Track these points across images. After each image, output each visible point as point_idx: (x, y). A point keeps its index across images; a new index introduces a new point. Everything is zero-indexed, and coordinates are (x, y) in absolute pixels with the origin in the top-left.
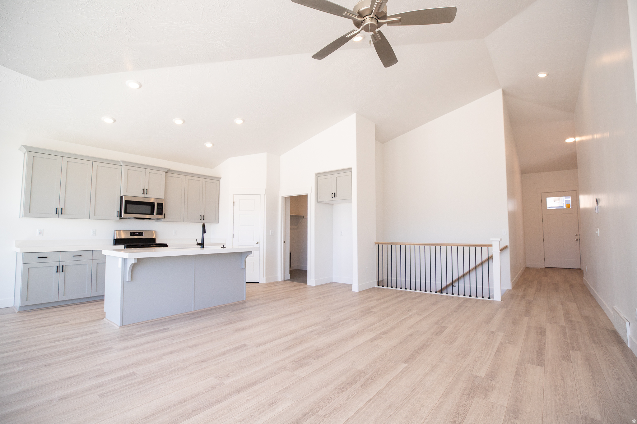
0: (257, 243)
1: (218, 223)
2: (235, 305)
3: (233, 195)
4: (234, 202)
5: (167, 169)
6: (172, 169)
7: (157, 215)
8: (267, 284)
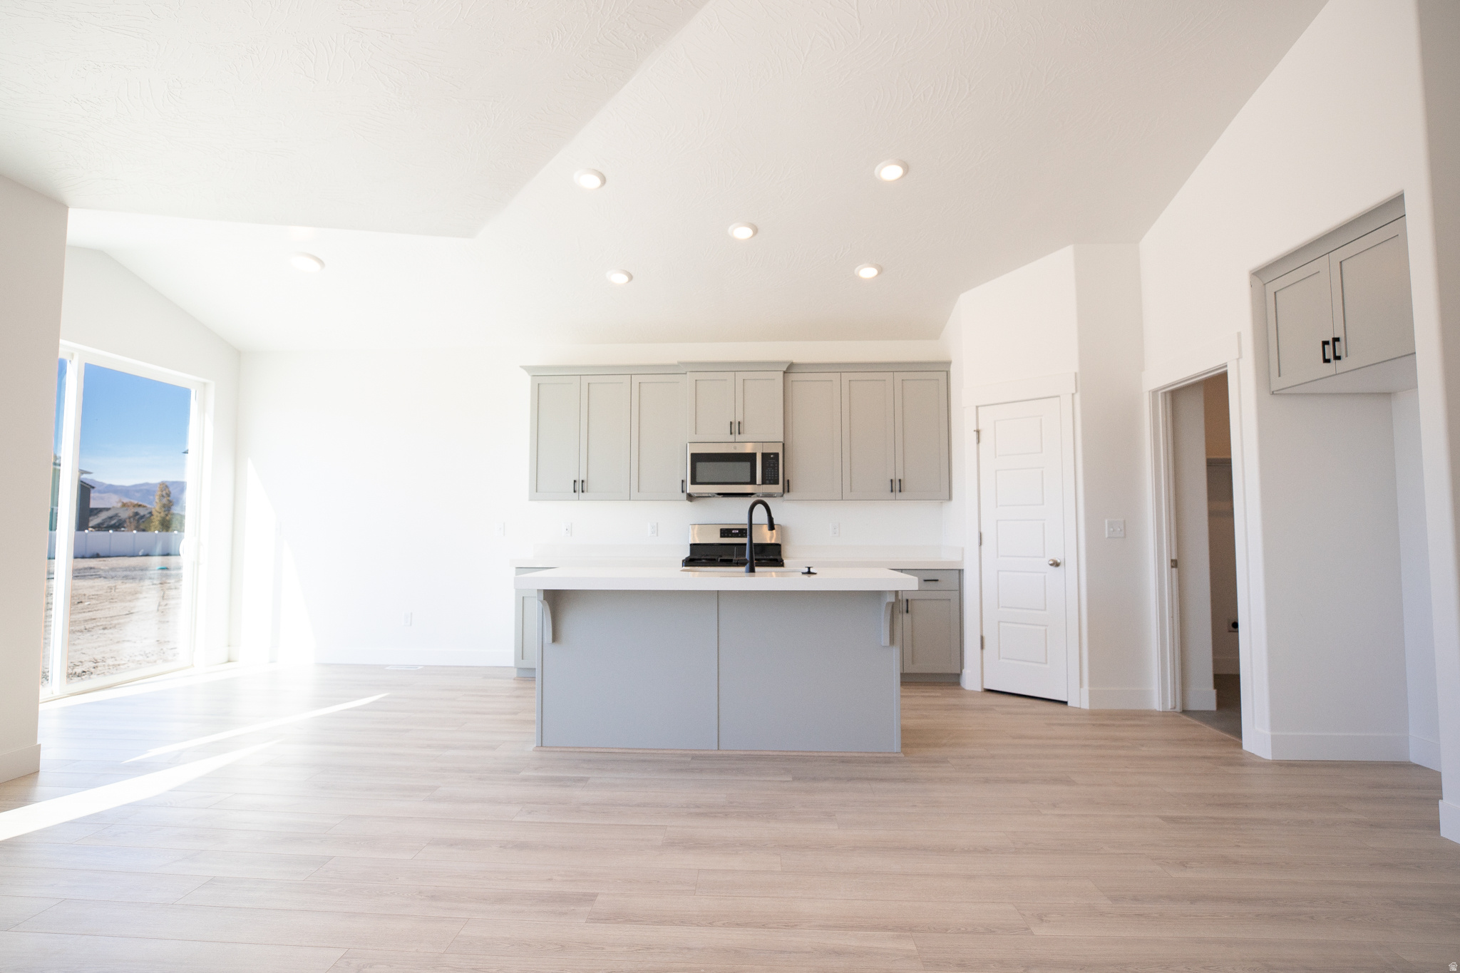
0: (1056, 564)
1: (950, 498)
2: (844, 761)
3: (975, 408)
4: (978, 432)
5: (785, 362)
6: (795, 360)
7: (763, 483)
8: (1093, 714)
